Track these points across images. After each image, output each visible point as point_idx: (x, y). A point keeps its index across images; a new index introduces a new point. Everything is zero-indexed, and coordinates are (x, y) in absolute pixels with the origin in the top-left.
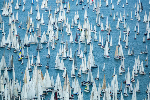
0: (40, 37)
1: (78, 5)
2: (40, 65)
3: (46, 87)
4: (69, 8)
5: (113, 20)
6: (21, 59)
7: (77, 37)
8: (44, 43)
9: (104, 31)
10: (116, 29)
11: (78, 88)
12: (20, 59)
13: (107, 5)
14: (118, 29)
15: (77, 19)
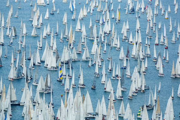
0: (80, 53)
1: (127, 13)
2: (83, 87)
3: (87, 112)
4: (119, 17)
5: (170, 31)
6: (60, 79)
7: (128, 52)
8: (87, 60)
9: (158, 45)
10: (172, 42)
11: (129, 113)
12: (58, 79)
13: (163, 14)
14: (174, 42)
15: (127, 30)
